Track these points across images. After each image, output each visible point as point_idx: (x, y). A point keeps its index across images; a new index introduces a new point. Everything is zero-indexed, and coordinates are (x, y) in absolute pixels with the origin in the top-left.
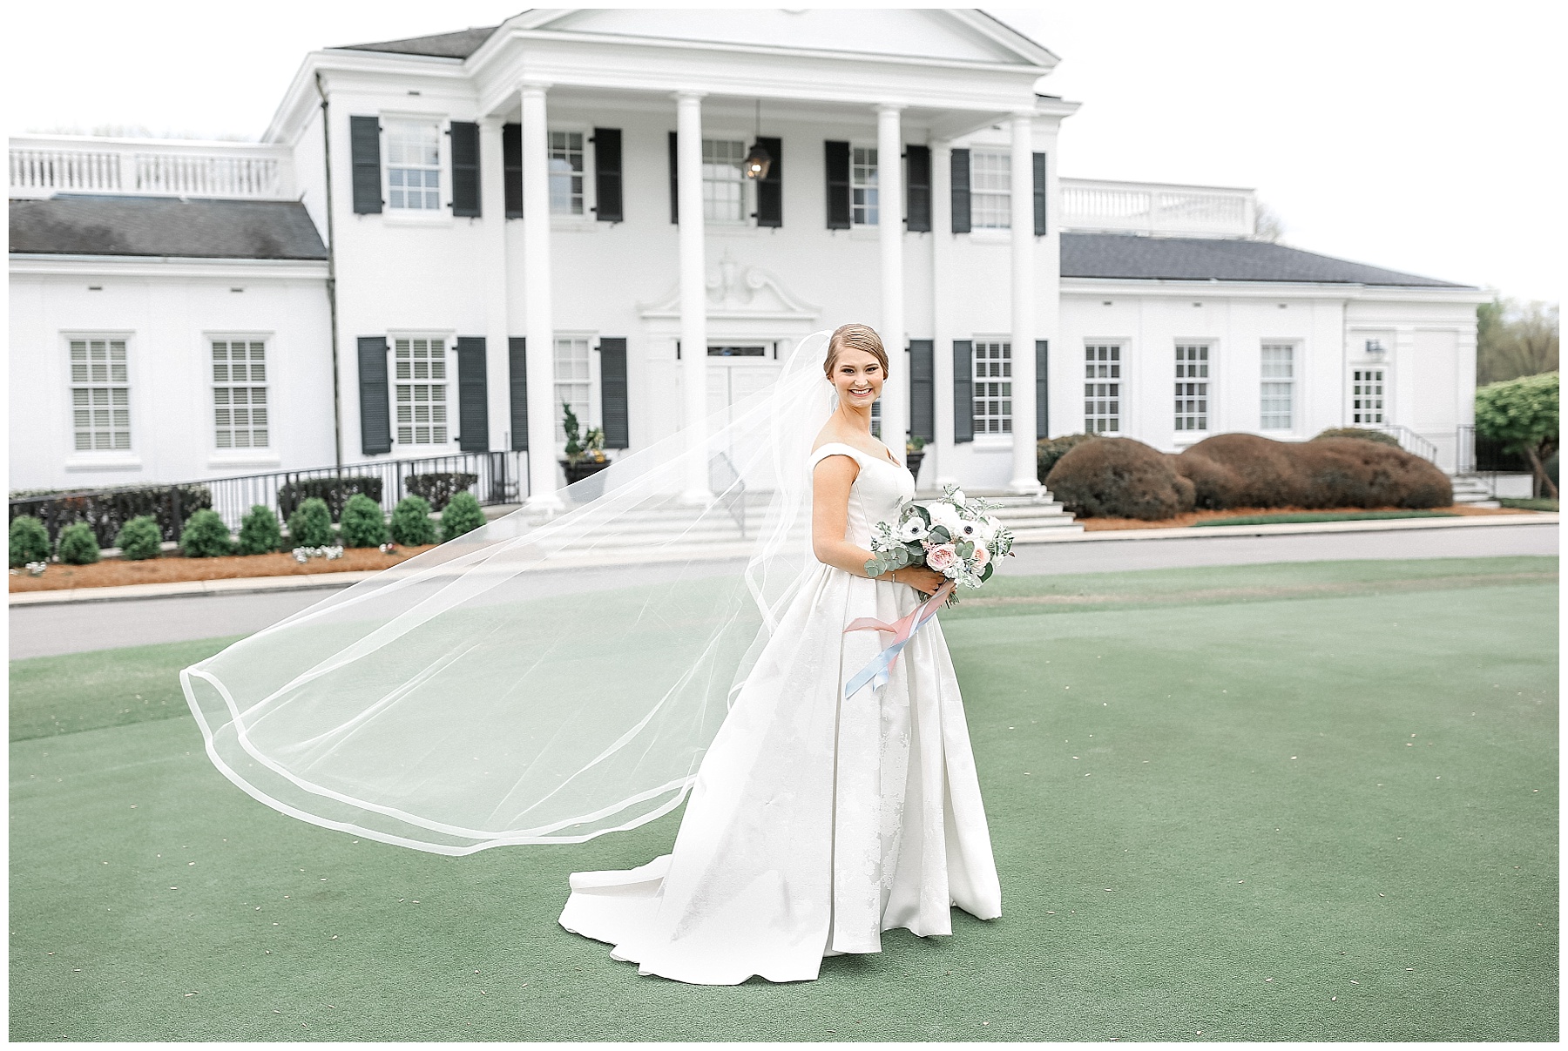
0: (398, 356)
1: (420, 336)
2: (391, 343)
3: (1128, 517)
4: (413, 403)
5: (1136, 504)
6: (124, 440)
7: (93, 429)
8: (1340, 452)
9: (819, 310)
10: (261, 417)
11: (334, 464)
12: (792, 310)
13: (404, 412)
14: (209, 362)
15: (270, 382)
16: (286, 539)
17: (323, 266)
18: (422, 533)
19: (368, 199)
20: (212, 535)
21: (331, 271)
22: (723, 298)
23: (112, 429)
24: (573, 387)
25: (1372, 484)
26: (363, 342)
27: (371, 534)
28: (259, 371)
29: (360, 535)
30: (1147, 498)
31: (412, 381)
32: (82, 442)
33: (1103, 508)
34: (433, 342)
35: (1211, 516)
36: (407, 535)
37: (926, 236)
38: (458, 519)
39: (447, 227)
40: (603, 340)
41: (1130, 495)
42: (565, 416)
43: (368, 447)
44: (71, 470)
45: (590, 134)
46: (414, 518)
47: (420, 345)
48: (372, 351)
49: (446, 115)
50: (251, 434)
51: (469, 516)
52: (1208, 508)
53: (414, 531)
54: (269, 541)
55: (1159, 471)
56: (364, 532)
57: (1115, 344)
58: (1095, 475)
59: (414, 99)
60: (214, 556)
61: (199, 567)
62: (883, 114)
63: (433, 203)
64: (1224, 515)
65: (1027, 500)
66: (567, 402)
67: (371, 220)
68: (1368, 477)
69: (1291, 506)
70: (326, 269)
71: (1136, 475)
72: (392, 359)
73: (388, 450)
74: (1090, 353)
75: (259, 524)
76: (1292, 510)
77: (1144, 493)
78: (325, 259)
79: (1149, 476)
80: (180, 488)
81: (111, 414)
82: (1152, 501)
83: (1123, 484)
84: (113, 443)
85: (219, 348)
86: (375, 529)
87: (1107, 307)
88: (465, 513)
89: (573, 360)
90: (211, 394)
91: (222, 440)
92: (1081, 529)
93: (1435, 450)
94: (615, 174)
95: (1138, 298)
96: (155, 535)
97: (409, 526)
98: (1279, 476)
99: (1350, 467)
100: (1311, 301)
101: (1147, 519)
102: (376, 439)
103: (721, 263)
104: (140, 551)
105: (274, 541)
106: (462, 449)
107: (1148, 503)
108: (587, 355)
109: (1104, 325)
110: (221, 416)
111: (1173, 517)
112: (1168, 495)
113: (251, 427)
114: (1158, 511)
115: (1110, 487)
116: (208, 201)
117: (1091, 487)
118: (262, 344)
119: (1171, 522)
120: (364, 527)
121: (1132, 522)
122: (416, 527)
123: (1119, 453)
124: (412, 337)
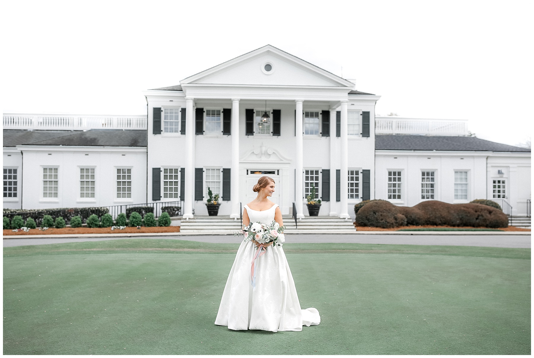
0: (164, 173)
1: (171, 168)
2: (162, 169)
3: (377, 227)
4: (168, 186)
5: (379, 223)
6: (93, 195)
7: (85, 192)
8: (467, 208)
9: (291, 161)
10: (129, 189)
11: (146, 203)
12: (282, 160)
13: (166, 189)
14: (116, 174)
15: (132, 180)
16: (114, 223)
17: (146, 148)
18: (151, 224)
19: (157, 130)
20: (93, 222)
21: (147, 150)
22: (261, 157)
23: (90, 192)
24: (210, 182)
25: (477, 219)
26: (154, 169)
27: (135, 223)
28: (129, 177)
29: (132, 223)
30: (383, 221)
31: (168, 180)
32: (82, 195)
33: (369, 224)
34: (174, 169)
35: (414, 227)
36: (146, 224)
37: (328, 138)
38: (161, 220)
39: (179, 137)
40: (224, 169)
41: (377, 220)
42: (208, 191)
43: (154, 199)
44: (78, 203)
45: (222, 110)
46: (149, 219)
47: (171, 170)
48: (156, 172)
49: (180, 106)
50: (126, 194)
51: (164, 219)
52: (413, 225)
53: (148, 223)
54: (108, 224)
55: (389, 212)
56: (134, 222)
57: (399, 171)
58: (368, 213)
59: (171, 102)
60: (93, 227)
61: (85, 230)
62: (297, 103)
63: (176, 131)
64: (420, 227)
65: (343, 220)
66: (209, 187)
67: (158, 135)
68: (476, 216)
69: (446, 225)
70: (146, 149)
71: (380, 213)
72: (162, 174)
73: (160, 200)
74: (390, 174)
75: (106, 219)
76: (446, 226)
77: (382, 220)
78: (146, 146)
79: (385, 214)
80: (100, 208)
81: (90, 188)
82: (384, 222)
83: (375, 216)
84: (90, 196)
85: (119, 171)
86: (137, 222)
87: (396, 159)
88: (163, 218)
89: (215, 175)
90: (116, 183)
91: (119, 196)
92: (356, 230)
93: (512, 208)
94: (228, 121)
95: (407, 156)
96: (79, 221)
97: (147, 221)
98: (441, 215)
99: (469, 213)
100: (473, 157)
101: (384, 228)
102: (156, 196)
103: (261, 147)
104: (74, 225)
105: (110, 224)
106: (181, 200)
107: (383, 222)
108: (220, 174)
109: (395, 165)
110: (119, 189)
111: (393, 227)
112: (391, 220)
113: (126, 192)
114: (387, 225)
115: (371, 217)
116: (130, 130)
117: (366, 218)
118: (130, 170)
119: (392, 229)
120: (133, 221)
121: (378, 229)
122: (149, 222)
123: (376, 206)
124: (169, 168)
